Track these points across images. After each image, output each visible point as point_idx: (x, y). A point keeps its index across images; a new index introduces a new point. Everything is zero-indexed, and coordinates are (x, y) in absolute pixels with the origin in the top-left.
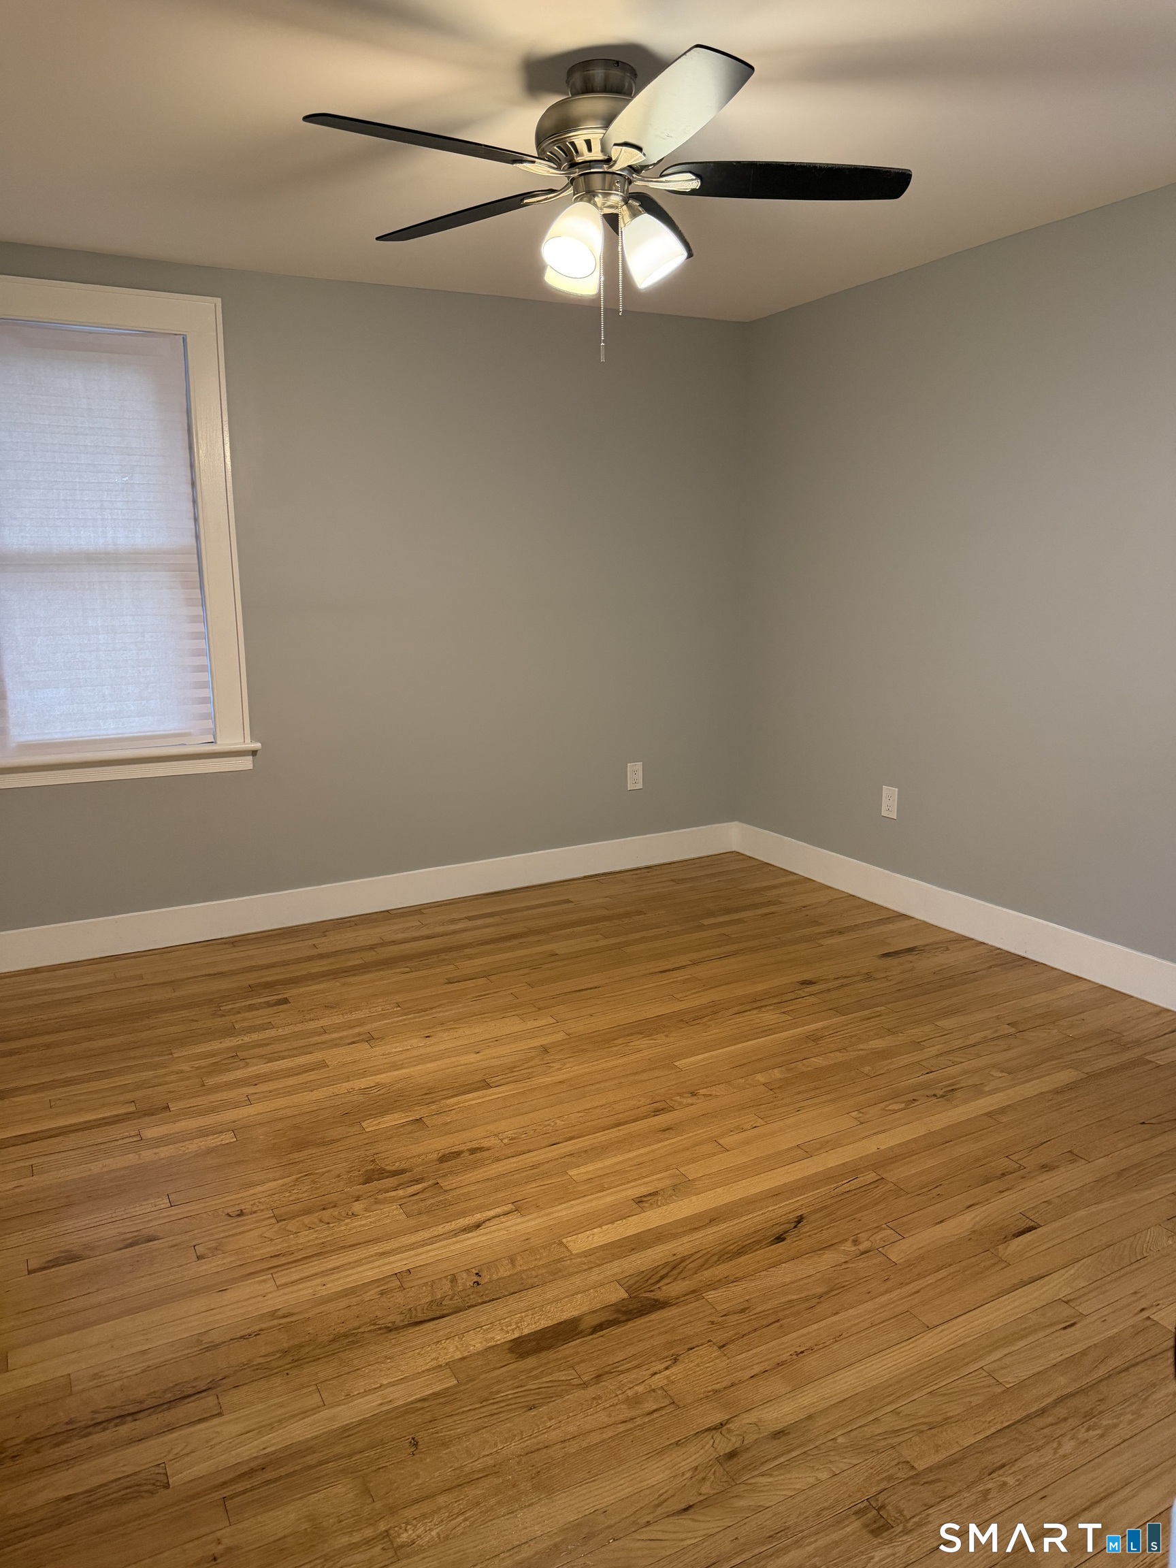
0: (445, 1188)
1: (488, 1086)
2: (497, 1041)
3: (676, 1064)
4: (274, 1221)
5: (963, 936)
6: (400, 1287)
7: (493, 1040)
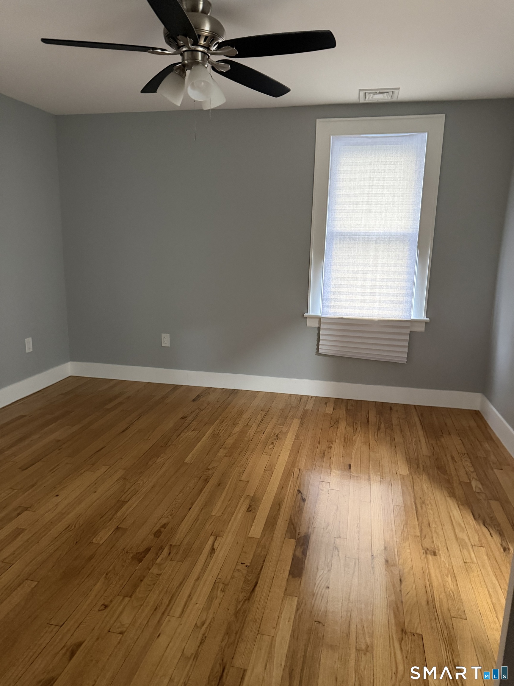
0: (178, 544)
1: (124, 503)
2: (95, 484)
3: (185, 462)
4: (127, 599)
5: (206, 387)
6: (225, 585)
7: (92, 485)
